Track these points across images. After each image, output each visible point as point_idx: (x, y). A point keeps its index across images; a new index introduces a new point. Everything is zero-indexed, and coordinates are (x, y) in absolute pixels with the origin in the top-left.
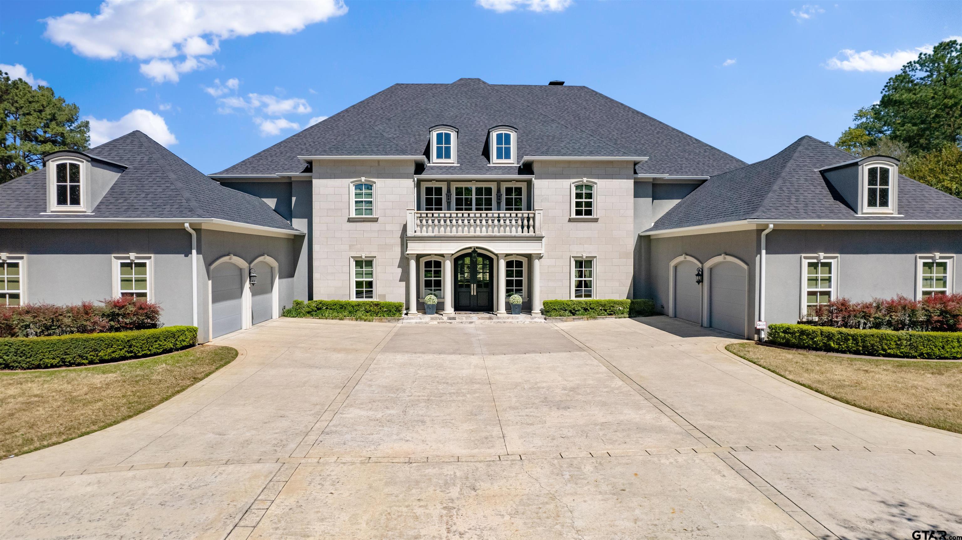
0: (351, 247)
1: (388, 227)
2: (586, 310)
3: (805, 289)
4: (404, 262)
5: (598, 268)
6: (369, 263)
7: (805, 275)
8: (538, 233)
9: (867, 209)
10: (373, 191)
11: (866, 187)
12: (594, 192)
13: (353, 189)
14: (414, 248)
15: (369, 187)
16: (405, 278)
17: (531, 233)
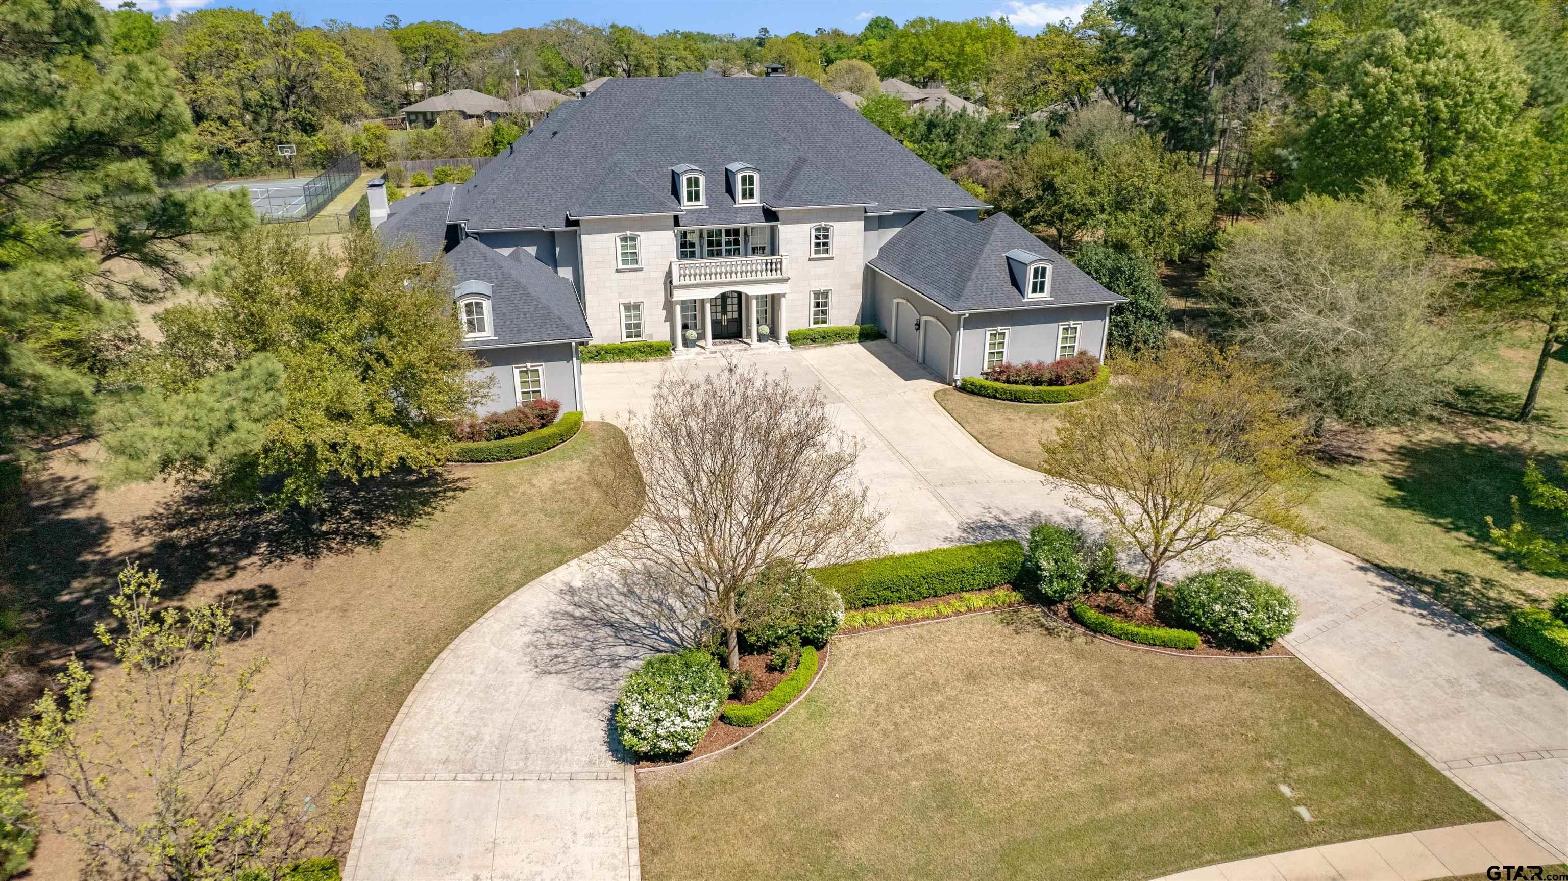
0: (620, 295)
1: (653, 275)
2: (824, 338)
3: (987, 351)
4: (669, 306)
5: (833, 299)
6: (637, 307)
7: (988, 342)
8: (785, 276)
9: (1031, 295)
10: (638, 242)
11: (1031, 280)
12: (830, 233)
13: (618, 241)
14: (679, 295)
15: (633, 239)
16: (670, 318)
17: (779, 276)
